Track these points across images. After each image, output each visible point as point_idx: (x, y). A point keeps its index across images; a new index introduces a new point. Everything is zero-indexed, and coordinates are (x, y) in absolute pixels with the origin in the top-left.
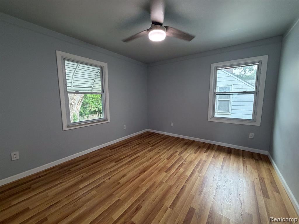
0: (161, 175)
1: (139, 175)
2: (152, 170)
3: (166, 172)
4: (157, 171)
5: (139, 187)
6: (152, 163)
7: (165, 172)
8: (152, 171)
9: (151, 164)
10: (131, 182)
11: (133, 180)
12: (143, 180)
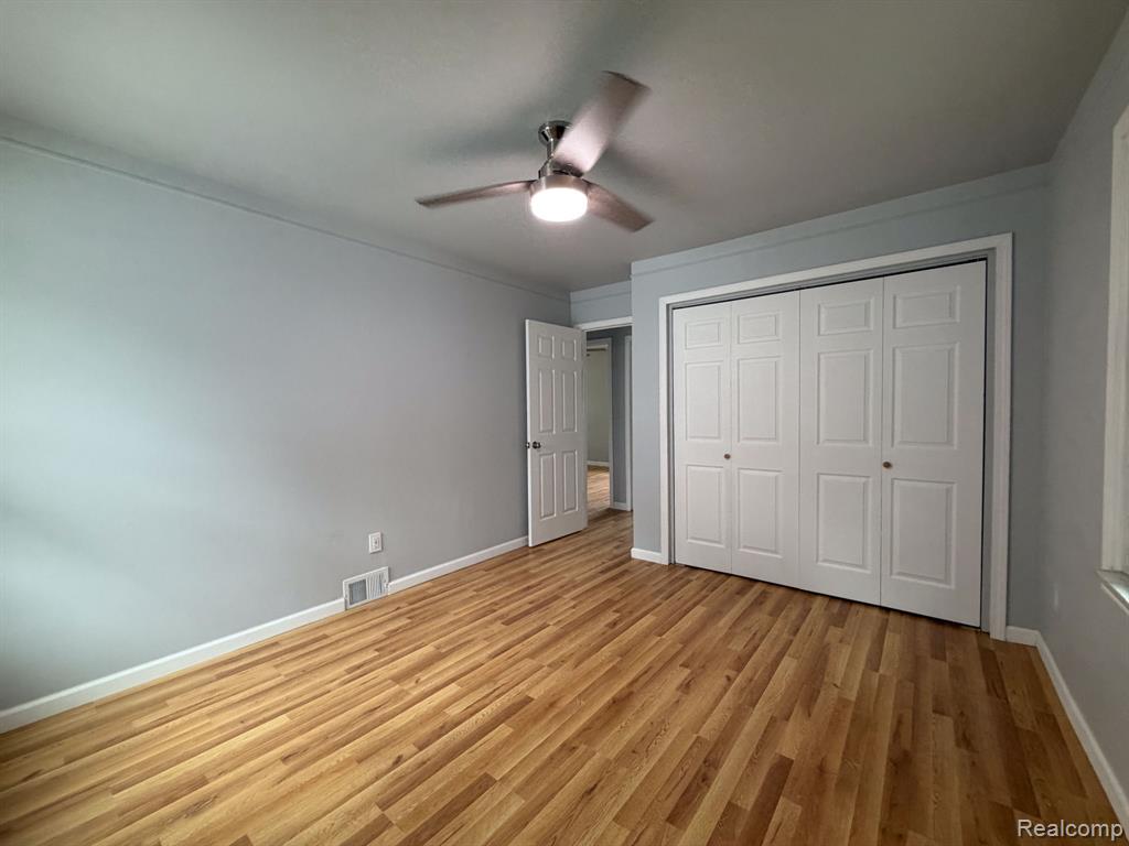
0: (552, 689)
1: (634, 689)
2: (582, 710)
3: (528, 700)
4: (564, 703)
5: (621, 656)
6: (583, 747)
7: (532, 699)
8: (583, 703)
9: (589, 742)
10: (650, 668)
11: (646, 672)
12: (614, 673)
